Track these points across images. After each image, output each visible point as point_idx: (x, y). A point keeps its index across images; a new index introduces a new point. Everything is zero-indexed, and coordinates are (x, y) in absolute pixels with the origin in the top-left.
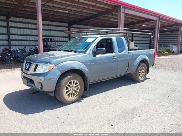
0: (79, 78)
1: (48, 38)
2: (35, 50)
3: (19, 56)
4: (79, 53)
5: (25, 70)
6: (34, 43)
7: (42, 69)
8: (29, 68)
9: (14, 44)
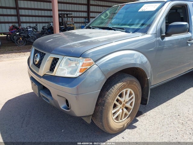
0: (137, 84)
1: (63, 12)
2: (49, 29)
3: (29, 35)
4: (133, 32)
5: (33, 64)
6: (47, 20)
7: (67, 68)
8: (41, 63)
9: (24, 21)
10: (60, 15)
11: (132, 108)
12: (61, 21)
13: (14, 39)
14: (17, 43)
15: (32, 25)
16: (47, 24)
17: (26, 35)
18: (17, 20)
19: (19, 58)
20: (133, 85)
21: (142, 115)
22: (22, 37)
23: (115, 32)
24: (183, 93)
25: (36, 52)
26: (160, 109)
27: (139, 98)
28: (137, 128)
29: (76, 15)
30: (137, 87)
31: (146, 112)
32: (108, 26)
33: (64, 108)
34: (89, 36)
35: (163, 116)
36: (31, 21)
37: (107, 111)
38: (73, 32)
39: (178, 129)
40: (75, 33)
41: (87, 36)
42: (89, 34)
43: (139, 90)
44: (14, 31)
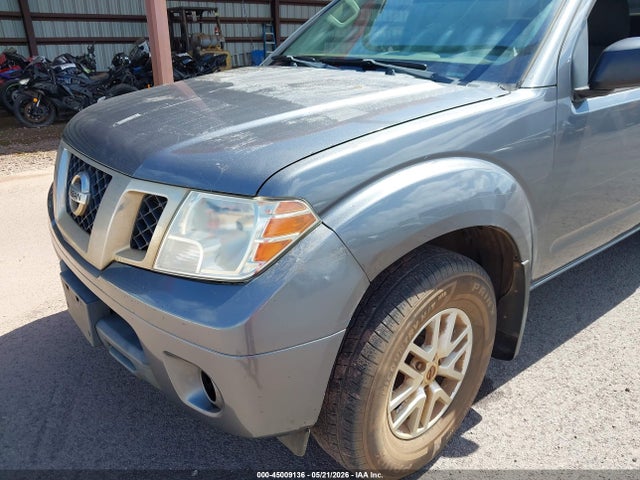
0: (482, 290)
1: (185, 4)
2: (135, 63)
3: (67, 89)
4: (465, 81)
5: (68, 216)
6: (128, 30)
7: (199, 242)
8: (95, 212)
9: (48, 34)
10: (176, 15)
11: (460, 376)
12: (178, 34)
13: (12, 103)
14: (23, 114)
15: (77, 50)
16: (129, 47)
17: (53, 88)
18: (21, 35)
19: (28, 173)
20: (468, 296)
21: (493, 394)
22: (39, 94)
23: (390, 78)
24: (631, 299)
25: (76, 165)
26: (556, 366)
27: (487, 338)
28: (480, 450)
29: (230, 15)
30: (484, 301)
31: (505, 382)
32: (357, 56)
33: (193, 401)
34: (289, 98)
35: (570, 398)
36: (72, 34)
37: (370, 409)
38: (223, 80)
39: (631, 450)
40: (231, 84)
41: (280, 97)
42: (288, 88)
43: (489, 310)
44: (12, 74)
